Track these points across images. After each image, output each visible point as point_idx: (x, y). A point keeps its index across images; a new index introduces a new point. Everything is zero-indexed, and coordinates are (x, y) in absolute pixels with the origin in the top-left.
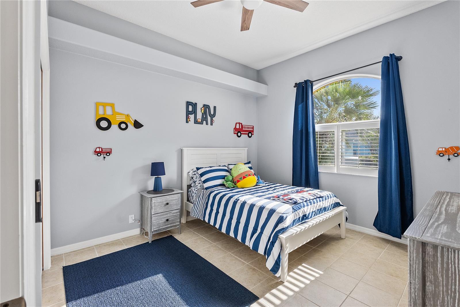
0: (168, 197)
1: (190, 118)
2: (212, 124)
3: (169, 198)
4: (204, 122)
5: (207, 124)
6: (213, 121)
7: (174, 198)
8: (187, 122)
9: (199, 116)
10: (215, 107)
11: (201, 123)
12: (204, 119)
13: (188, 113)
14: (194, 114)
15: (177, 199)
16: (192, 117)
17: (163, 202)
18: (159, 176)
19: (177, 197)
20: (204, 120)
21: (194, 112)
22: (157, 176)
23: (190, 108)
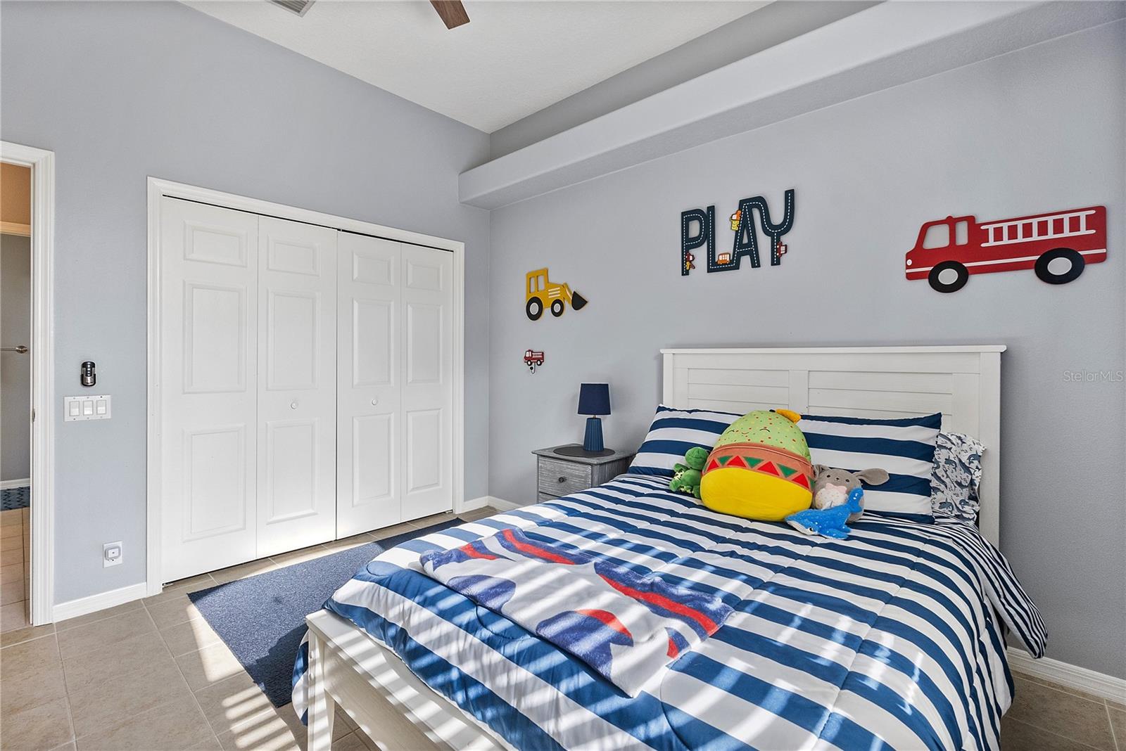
0: (565, 466)
1: (691, 259)
2: (776, 261)
3: (567, 468)
4: (746, 260)
5: (756, 263)
6: (783, 248)
7: (577, 473)
8: (685, 272)
9: (725, 244)
10: (790, 196)
11: (734, 265)
12: (745, 248)
13: (688, 244)
14: (706, 244)
15: (582, 477)
16: (700, 254)
17: (554, 472)
18: (597, 416)
19: (584, 471)
20: (744, 254)
21: (708, 235)
22: (592, 416)
23: (695, 228)
